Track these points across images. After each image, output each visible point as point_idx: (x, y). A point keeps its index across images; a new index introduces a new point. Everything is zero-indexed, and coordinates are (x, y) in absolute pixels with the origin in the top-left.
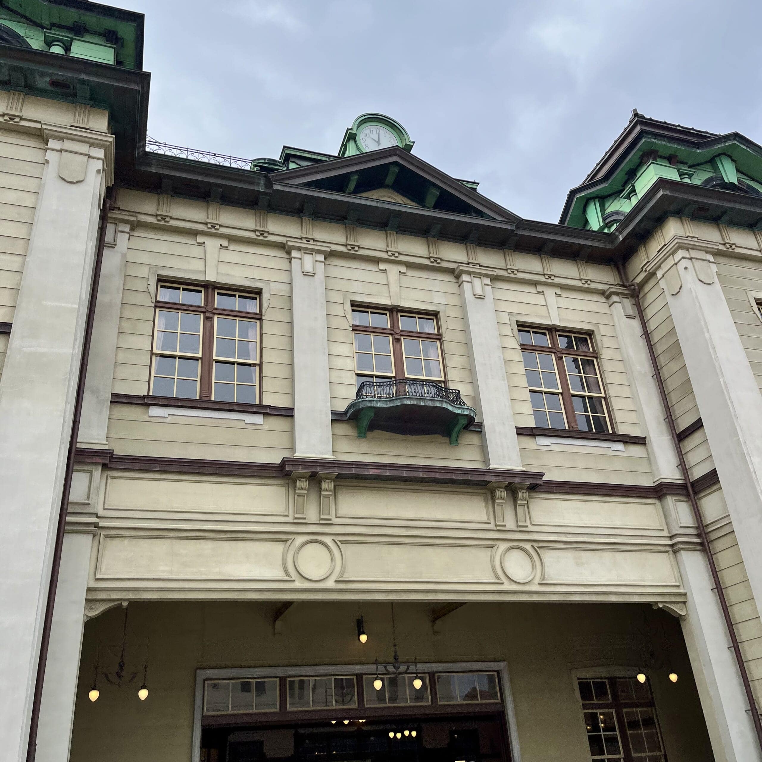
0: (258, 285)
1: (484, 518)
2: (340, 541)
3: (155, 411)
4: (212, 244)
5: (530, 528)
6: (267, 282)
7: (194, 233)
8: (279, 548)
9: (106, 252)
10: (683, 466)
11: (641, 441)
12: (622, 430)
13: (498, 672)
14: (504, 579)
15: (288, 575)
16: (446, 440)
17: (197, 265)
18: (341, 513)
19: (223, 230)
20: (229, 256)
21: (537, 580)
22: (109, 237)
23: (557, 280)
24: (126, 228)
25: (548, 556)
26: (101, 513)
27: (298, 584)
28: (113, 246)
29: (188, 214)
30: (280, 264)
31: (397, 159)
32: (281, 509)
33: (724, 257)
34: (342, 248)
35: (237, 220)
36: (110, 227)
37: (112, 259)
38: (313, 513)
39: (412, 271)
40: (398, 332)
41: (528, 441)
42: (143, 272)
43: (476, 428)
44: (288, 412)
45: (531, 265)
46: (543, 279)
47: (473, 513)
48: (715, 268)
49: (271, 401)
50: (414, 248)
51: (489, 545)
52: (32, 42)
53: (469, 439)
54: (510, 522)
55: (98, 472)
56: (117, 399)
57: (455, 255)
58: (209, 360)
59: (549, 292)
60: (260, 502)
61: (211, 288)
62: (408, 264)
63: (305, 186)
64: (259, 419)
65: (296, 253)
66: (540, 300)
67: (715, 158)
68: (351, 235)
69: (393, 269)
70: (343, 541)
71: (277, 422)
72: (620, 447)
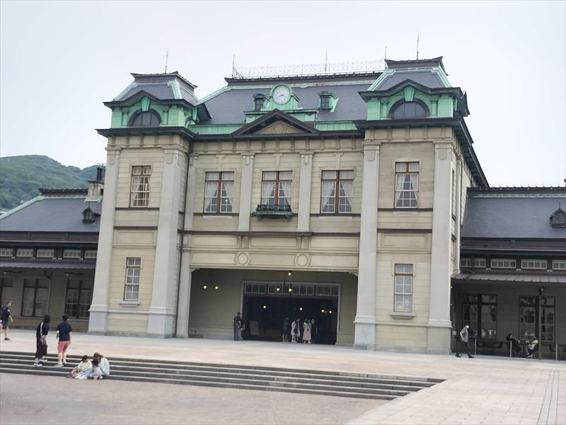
0: (233, 170)
1: (295, 245)
3: (204, 217)
4: (220, 157)
5: (310, 248)
6: (236, 169)
7: (215, 154)
8: (233, 255)
9: (190, 168)
11: (359, 215)
12: (355, 211)
13: (338, 286)
14: (296, 264)
15: (236, 262)
16: (287, 220)
17: (216, 166)
18: (252, 244)
19: (223, 152)
20: (225, 161)
21: (307, 265)
22: (190, 163)
23: (341, 150)
24: (196, 158)
25: (313, 258)
26: (192, 247)
27: (238, 265)
28: (191, 165)
29: (213, 148)
30: (239, 161)
31: (277, 113)
32: (235, 244)
33: (386, 146)
34: (260, 152)
35: (227, 147)
36: (191, 159)
37: (192, 170)
38: (244, 245)
39: (285, 155)
40: (278, 181)
41: (314, 219)
42: (201, 171)
43: (296, 215)
44: (238, 215)
45: (331, 144)
46: (334, 150)
47: (290, 244)
48: (378, 152)
49: (234, 211)
50: (286, 146)
51: (294, 254)
52: (160, 112)
53: (294, 219)
54: (303, 247)
55: (190, 236)
56: (195, 214)
57: (301, 145)
58: (219, 198)
59: (338, 155)
60: (230, 242)
61: (221, 173)
62: (283, 153)
63: (244, 133)
64: (230, 217)
65: (244, 157)
66: (334, 159)
67: (403, 90)
68: (264, 145)
69: (278, 156)
70: (251, 253)
71: (235, 218)
72: (351, 218)
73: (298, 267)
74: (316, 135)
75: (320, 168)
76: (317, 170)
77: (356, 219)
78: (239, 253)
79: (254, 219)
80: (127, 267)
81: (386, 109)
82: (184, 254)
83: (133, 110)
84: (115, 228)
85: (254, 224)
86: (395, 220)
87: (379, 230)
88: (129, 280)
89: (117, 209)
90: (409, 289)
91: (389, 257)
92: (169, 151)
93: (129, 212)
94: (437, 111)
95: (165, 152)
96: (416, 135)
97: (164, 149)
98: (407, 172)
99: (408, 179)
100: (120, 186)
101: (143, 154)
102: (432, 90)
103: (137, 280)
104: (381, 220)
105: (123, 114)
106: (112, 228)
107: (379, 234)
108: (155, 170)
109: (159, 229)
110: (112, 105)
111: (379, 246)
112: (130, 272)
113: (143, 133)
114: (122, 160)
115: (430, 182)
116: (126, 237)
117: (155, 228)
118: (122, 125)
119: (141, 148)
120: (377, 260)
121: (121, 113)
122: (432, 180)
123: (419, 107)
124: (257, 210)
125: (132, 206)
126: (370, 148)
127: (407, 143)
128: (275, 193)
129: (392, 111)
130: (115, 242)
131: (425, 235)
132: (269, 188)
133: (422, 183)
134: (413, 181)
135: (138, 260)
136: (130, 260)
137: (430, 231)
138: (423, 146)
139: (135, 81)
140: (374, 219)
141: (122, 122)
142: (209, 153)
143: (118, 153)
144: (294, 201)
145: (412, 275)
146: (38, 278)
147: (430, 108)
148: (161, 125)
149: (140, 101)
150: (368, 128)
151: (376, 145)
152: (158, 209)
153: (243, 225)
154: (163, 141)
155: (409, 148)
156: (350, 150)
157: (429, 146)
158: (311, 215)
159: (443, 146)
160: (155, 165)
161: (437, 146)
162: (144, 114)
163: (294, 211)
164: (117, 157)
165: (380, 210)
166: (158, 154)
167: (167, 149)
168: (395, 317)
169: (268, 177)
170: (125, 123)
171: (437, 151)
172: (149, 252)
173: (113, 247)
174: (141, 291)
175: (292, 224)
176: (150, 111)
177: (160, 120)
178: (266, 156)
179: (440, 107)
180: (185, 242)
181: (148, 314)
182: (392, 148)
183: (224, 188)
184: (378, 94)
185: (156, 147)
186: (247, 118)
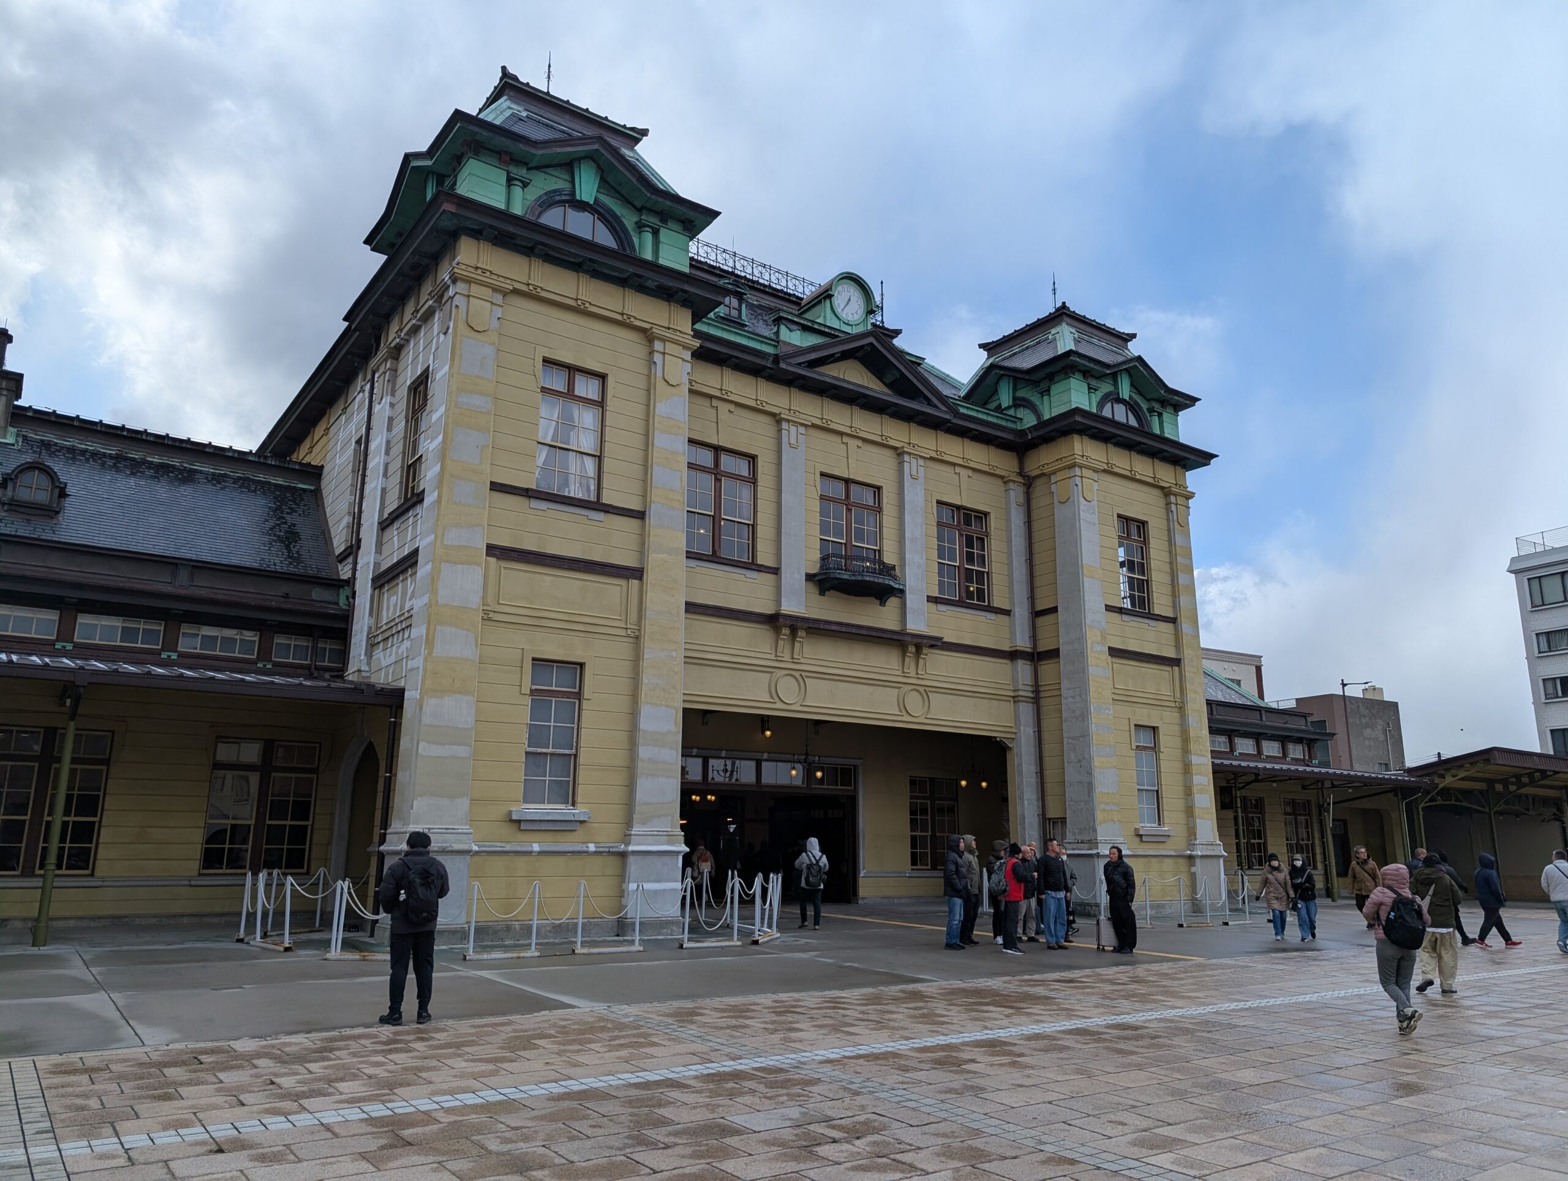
0: (755, 451)
1: (895, 665)
2: (807, 677)
3: (688, 562)
4: (724, 409)
5: (925, 676)
6: (761, 449)
7: (710, 397)
8: (765, 678)
10: (1034, 638)
11: (1007, 613)
12: (997, 603)
13: (854, 766)
14: (904, 712)
15: (772, 697)
16: (878, 602)
19: (733, 397)
20: (736, 421)
21: (925, 714)
23: (970, 463)
25: (934, 698)
27: (779, 705)
29: (709, 376)
30: (771, 431)
31: (872, 340)
32: (768, 648)
33: (1105, 475)
34: (818, 421)
35: (742, 385)
38: (786, 653)
39: (867, 446)
40: (848, 503)
41: (934, 608)
43: (903, 589)
44: (776, 571)
45: (954, 447)
46: (959, 461)
47: (888, 660)
49: (765, 560)
50: (869, 422)
51: (897, 686)
52: (629, 223)
53: (893, 602)
54: (912, 669)
57: (898, 430)
58: (717, 516)
59: (964, 474)
60: (754, 641)
61: (719, 450)
62: (864, 440)
63: (800, 364)
64: (756, 574)
65: (784, 425)
66: (956, 480)
68: (825, 405)
69: (853, 443)
71: (770, 578)
72: (989, 615)
73: (906, 718)
74: (948, 417)
75: (936, 493)
76: (932, 496)
77: (1003, 619)
78: (779, 672)
79: (811, 585)
80: (534, 690)
81: (1094, 398)
83: (544, 183)
84: (492, 550)
86: (1127, 633)
87: (1112, 651)
88: (537, 735)
89: (496, 486)
90: (1153, 778)
92: (670, 349)
93: (536, 504)
95: (658, 346)
96: (1143, 467)
97: (654, 338)
98: (1129, 537)
99: (1130, 551)
101: (580, 331)
102: (1166, 390)
105: (510, 181)
106: (480, 549)
107: (1112, 659)
108: (618, 391)
109: (647, 576)
112: (539, 706)
114: (511, 328)
115: (1165, 566)
117: (638, 574)
121: (503, 174)
123: (1131, 416)
124: (821, 567)
126: (1085, 472)
127: (1132, 479)
128: (847, 529)
130: (489, 600)
131: (1174, 669)
133: (1156, 565)
134: (1137, 558)
135: (577, 670)
136: (544, 667)
137: (1181, 663)
138: (1151, 491)
143: (498, 298)
145: (1157, 749)
147: (1150, 419)
149: (569, 165)
150: (1083, 431)
151: (1094, 470)
152: (641, 514)
153: (794, 601)
154: (649, 311)
155: (1135, 491)
156: (987, 468)
157: (1158, 494)
158: (931, 599)
159: (1179, 499)
160: (619, 376)
161: (1172, 498)
163: (898, 578)
164: (498, 312)
165: (1108, 608)
166: (628, 346)
167: (664, 340)
168: (1144, 838)
169: (829, 489)
171: (1173, 507)
172: (622, 649)
174: (585, 776)
175: (895, 611)
176: (600, 208)
178: (828, 436)
179: (1165, 426)
181: (625, 855)
182: (1108, 483)
183: (726, 493)
185: (626, 324)
186: (783, 328)
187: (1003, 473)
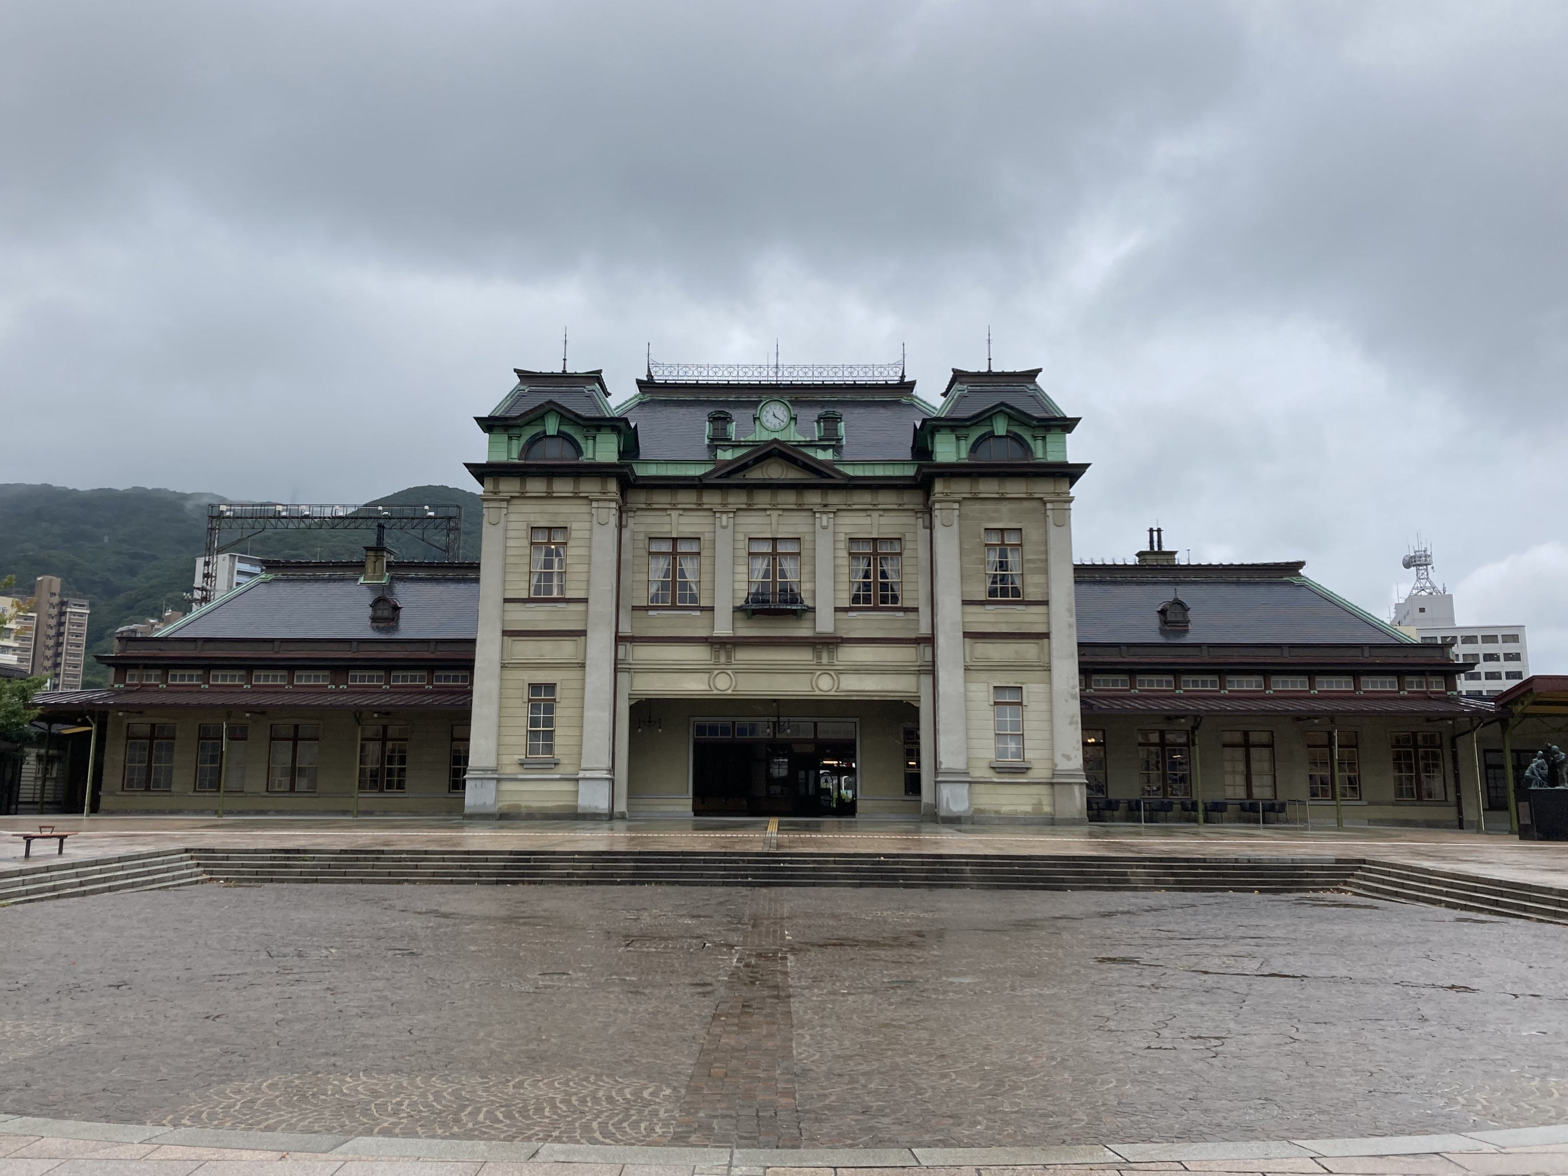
0: (698, 536)
1: (811, 658)
2: (735, 672)
3: (651, 613)
4: (674, 514)
5: (836, 663)
6: (703, 533)
7: (666, 509)
8: (707, 676)
9: (624, 530)
11: (916, 611)
12: (906, 604)
14: (816, 689)
15: (710, 688)
17: (667, 528)
18: (737, 658)
19: (679, 506)
20: (684, 520)
21: (835, 689)
22: (624, 523)
23: (880, 507)
24: (633, 514)
25: (843, 678)
26: (632, 662)
27: (715, 692)
28: (626, 526)
29: (661, 499)
30: (709, 520)
31: (776, 446)
32: (708, 658)
33: (968, 503)
34: (744, 506)
35: (687, 498)
36: (624, 515)
37: (626, 534)
38: (723, 659)
39: (786, 514)
40: (774, 554)
41: (841, 615)
42: (642, 536)
43: (813, 610)
44: (712, 609)
45: (864, 498)
46: (870, 507)
47: (805, 656)
48: (957, 513)
49: (704, 603)
50: (788, 498)
51: (811, 672)
52: (579, 438)
53: (809, 615)
54: (825, 660)
55: (628, 645)
56: (635, 608)
57: (813, 499)
58: (674, 581)
59: (875, 515)
60: (698, 654)
61: (675, 540)
62: (784, 510)
63: (720, 477)
64: (698, 613)
65: (718, 515)
66: (868, 520)
67: (990, 417)
68: (750, 496)
69: (775, 514)
70: (737, 672)
71: (707, 614)
72: (901, 614)
73: (817, 693)
74: (843, 482)
75: (846, 534)
76: (842, 537)
77: (911, 615)
78: (716, 672)
79: (739, 615)
80: (530, 700)
81: (965, 447)
82: (619, 675)
83: (528, 433)
84: (505, 633)
85: (739, 624)
86: (990, 618)
87: (966, 635)
88: (534, 722)
89: (506, 600)
90: (1019, 725)
91: (984, 676)
92: (601, 504)
93: (528, 605)
94: (1045, 452)
95: (595, 504)
96: (1015, 488)
97: (592, 500)
98: (1003, 544)
99: (1003, 554)
100: (510, 560)
101: (551, 507)
102: (1039, 420)
103: (549, 722)
104: (968, 619)
105: (510, 438)
106: (499, 633)
107: (967, 640)
108: (574, 534)
109: (589, 633)
110: (488, 424)
111: (968, 660)
112: (535, 707)
113: (550, 472)
114: (512, 517)
115: (1041, 561)
116: (526, 649)
117: (583, 633)
118: (509, 457)
119: (549, 496)
120: (966, 681)
121: (506, 437)
122: (1043, 557)
123: (1014, 444)
124: (747, 601)
125: (532, 596)
126: (944, 505)
127: (1002, 499)
128: (773, 571)
129: (974, 449)
130: (505, 657)
131: (1039, 641)
132: (760, 565)
133: (1029, 561)
134: (1012, 558)
135: (551, 688)
136: (535, 688)
137: (1046, 635)
138: (1026, 505)
139: (521, 383)
140: (958, 616)
141: (509, 452)
142: (654, 506)
143: (504, 504)
144: (806, 586)
145: (1020, 704)
146: (296, 721)
147: (1032, 446)
148: (583, 460)
149: (542, 418)
150: (941, 475)
151: (955, 502)
152: (585, 601)
153: (723, 627)
154: (589, 487)
155: (1005, 507)
156: (896, 507)
157: (1035, 504)
158: (837, 610)
159: (1057, 506)
160: (574, 526)
161: (1049, 506)
162: (548, 442)
163: (808, 603)
164: (504, 511)
165: (965, 603)
166: (579, 508)
167: (597, 500)
168: (998, 770)
169: (757, 548)
170: (515, 455)
171: (1049, 513)
172: (575, 674)
173: (503, 666)
174: (557, 741)
175: (807, 624)
176: (561, 435)
177: (579, 451)
178: (753, 513)
179: (1048, 445)
180: (621, 656)
181: (577, 780)
182: (977, 506)
183: (681, 565)
184: (950, 423)
185: (576, 497)
186: (719, 451)
187: (910, 507)
